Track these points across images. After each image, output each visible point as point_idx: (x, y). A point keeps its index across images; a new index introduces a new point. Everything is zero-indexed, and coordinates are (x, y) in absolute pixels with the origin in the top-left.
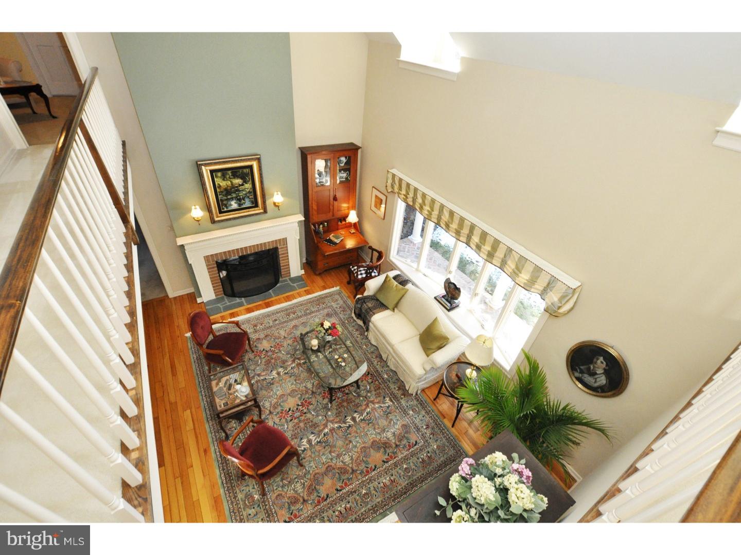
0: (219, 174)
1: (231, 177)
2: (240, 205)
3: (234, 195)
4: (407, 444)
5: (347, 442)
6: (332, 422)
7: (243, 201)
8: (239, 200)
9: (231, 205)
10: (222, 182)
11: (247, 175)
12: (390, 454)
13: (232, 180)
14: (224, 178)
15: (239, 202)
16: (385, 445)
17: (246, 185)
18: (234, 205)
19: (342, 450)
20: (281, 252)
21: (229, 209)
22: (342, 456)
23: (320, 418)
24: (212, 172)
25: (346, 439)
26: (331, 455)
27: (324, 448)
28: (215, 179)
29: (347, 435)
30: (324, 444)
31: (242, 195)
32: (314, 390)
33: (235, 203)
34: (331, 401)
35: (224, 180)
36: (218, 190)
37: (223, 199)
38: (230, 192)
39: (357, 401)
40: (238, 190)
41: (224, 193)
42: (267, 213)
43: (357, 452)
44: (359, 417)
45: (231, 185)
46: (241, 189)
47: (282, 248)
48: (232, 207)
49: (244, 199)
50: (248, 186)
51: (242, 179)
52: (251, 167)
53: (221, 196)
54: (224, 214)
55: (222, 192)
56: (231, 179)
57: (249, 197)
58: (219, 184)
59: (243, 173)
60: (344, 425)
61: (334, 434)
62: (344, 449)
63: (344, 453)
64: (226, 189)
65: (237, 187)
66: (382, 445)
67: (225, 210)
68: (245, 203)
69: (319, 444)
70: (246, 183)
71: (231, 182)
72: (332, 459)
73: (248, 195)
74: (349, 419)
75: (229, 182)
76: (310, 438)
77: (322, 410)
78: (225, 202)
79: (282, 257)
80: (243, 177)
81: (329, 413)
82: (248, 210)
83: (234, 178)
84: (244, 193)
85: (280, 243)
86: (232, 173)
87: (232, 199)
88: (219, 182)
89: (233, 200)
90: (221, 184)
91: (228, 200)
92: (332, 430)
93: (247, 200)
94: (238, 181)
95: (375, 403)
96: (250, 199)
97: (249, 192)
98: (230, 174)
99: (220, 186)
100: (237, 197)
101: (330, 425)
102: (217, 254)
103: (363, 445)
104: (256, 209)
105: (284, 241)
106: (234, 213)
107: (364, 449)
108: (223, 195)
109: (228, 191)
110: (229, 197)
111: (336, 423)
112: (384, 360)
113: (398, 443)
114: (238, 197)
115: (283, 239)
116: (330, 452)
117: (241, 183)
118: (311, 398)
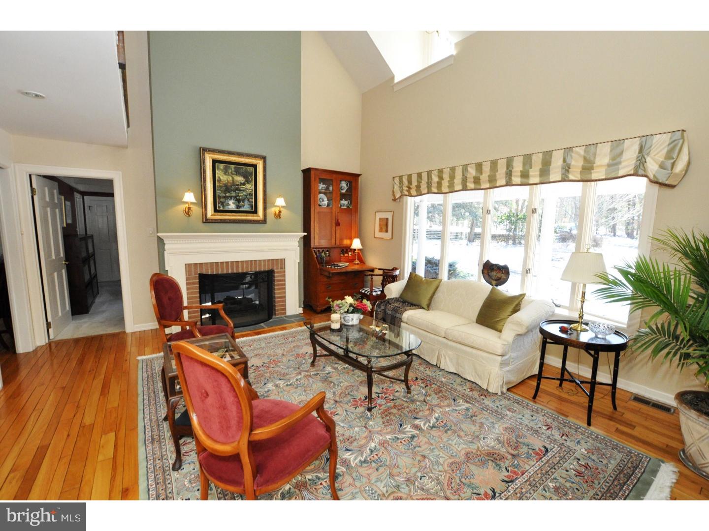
0: (222, 166)
1: (233, 172)
2: (238, 207)
3: (233, 194)
4: (531, 451)
5: (419, 458)
6: (380, 433)
7: (242, 203)
8: (238, 201)
9: (228, 205)
10: (222, 176)
11: (250, 174)
12: (510, 469)
13: (233, 176)
14: (226, 172)
15: (238, 204)
16: (494, 457)
17: (248, 185)
18: (232, 205)
19: (414, 470)
20: (277, 276)
21: (226, 209)
22: (416, 479)
23: (356, 429)
24: (214, 162)
25: (415, 454)
26: (394, 479)
27: (377, 470)
28: (217, 171)
29: (415, 448)
30: (373, 464)
31: (242, 196)
32: (337, 399)
33: (233, 203)
34: (370, 410)
35: (225, 174)
36: (217, 184)
37: (220, 195)
38: (229, 189)
39: (412, 407)
40: (238, 189)
41: (224, 188)
42: (266, 223)
43: (445, 471)
44: (425, 424)
45: (231, 181)
46: (241, 189)
47: (278, 272)
48: (230, 207)
49: (243, 200)
50: (250, 187)
51: (244, 177)
52: (255, 166)
53: (219, 191)
54: (219, 214)
55: (220, 186)
56: (233, 174)
57: (249, 199)
58: (219, 177)
59: (246, 171)
60: (405, 436)
61: (389, 448)
62: (417, 469)
63: (419, 474)
64: (226, 186)
65: (238, 185)
66: (487, 458)
67: (221, 209)
68: (244, 206)
69: (364, 465)
70: (248, 183)
71: (233, 178)
72: (398, 487)
73: (248, 197)
74: (408, 428)
75: (231, 178)
76: (345, 457)
77: (358, 420)
78: (222, 200)
79: (278, 285)
80: (246, 176)
81: (371, 423)
82: (245, 214)
83: (236, 174)
84: (244, 194)
85: (277, 264)
86: (235, 168)
87: (231, 197)
88: (220, 176)
89: (231, 199)
90: (222, 178)
91: (226, 197)
92: (383, 444)
93: (246, 203)
94: (240, 179)
95: (444, 406)
96: (249, 202)
97: (250, 194)
98: (233, 169)
99: (220, 181)
100: (236, 197)
101: (377, 438)
102: (202, 264)
103: (450, 461)
104: (255, 215)
105: (283, 261)
106: (230, 214)
107: (455, 466)
108: (222, 191)
109: (227, 188)
110: (228, 195)
111: (387, 433)
112: (433, 365)
113: (515, 453)
114: (238, 198)
115: (281, 260)
116: (391, 475)
117: (242, 182)
118: (335, 408)
